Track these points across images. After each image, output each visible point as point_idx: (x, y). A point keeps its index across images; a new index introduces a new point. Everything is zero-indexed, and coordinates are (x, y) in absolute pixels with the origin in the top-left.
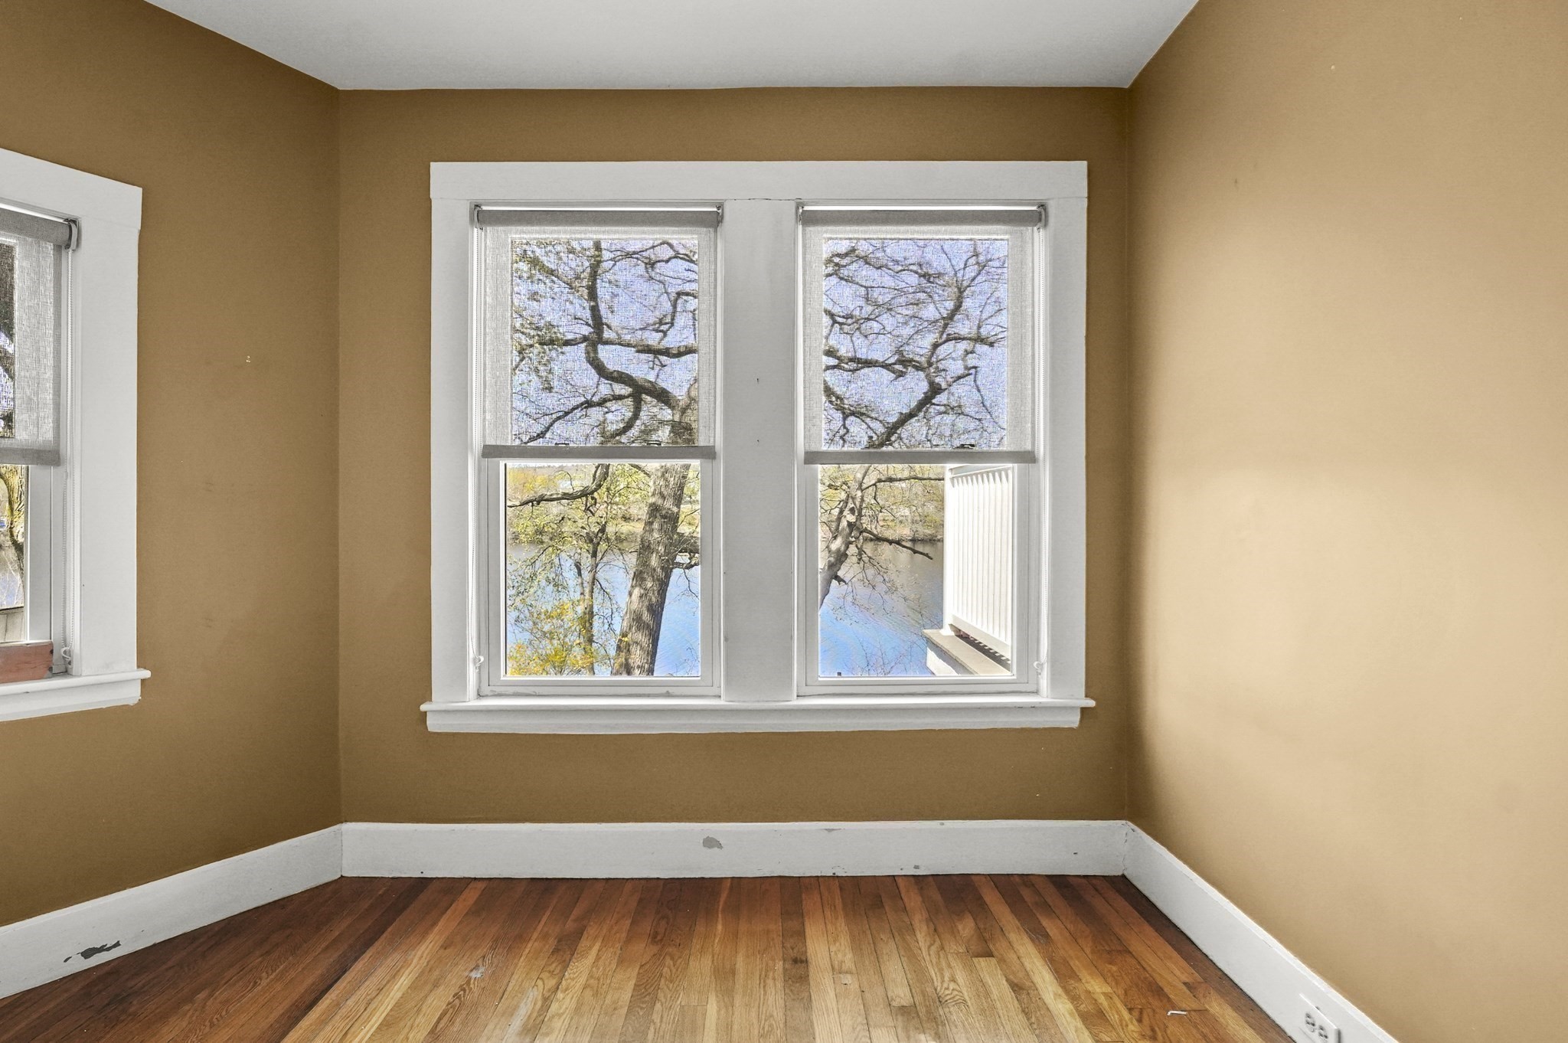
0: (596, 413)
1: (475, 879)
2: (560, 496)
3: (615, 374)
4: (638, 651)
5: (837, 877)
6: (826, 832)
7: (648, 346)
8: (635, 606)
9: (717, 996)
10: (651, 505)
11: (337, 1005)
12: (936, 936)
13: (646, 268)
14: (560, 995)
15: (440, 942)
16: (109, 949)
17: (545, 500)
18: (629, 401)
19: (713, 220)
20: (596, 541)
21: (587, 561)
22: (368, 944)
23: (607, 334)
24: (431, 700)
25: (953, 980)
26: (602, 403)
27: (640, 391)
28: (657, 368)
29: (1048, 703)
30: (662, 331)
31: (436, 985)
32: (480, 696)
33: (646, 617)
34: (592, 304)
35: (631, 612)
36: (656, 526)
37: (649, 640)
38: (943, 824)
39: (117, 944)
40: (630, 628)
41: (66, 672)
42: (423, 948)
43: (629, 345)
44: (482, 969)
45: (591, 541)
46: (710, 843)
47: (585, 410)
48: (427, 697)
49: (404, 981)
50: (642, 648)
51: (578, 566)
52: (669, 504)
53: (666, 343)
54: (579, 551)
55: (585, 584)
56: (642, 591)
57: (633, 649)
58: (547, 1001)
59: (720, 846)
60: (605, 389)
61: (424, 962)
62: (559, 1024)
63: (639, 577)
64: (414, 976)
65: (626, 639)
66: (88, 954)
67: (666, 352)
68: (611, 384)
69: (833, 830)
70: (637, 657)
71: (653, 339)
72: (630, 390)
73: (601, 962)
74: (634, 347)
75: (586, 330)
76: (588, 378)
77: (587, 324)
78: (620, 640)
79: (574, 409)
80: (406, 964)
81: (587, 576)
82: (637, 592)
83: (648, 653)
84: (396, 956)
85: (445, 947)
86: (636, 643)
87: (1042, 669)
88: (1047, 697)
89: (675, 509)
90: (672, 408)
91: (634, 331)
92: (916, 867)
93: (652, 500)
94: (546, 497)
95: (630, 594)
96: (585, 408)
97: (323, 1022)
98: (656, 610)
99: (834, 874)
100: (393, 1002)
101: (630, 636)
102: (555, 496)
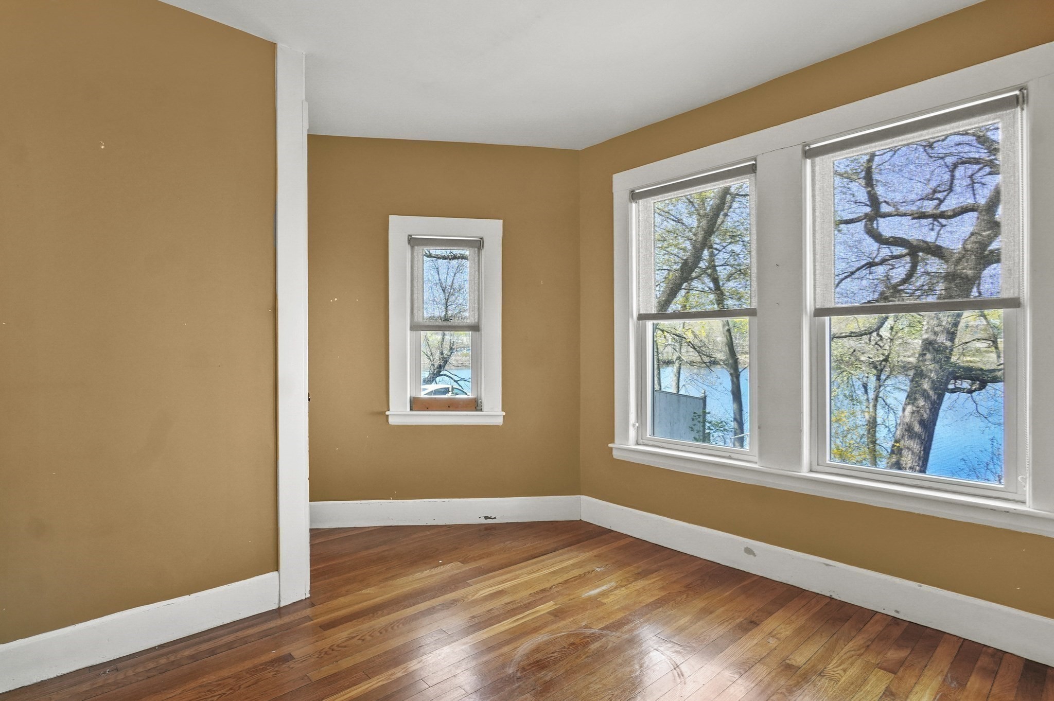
0: (880, 270)
1: (631, 537)
2: (848, 334)
3: (891, 240)
4: (910, 456)
5: (833, 598)
6: (824, 566)
7: (923, 213)
8: (907, 420)
9: (692, 617)
10: (924, 340)
11: (543, 560)
12: (865, 649)
13: (925, 151)
14: (623, 589)
15: (595, 555)
16: (493, 519)
17: (837, 338)
18: (908, 259)
19: (753, 169)
20: (879, 368)
21: (872, 383)
22: (570, 545)
23: (885, 208)
24: (614, 442)
25: (845, 671)
26: (883, 262)
27: (915, 250)
28: (937, 228)
29: (1030, 512)
30: (937, 199)
31: (580, 567)
32: (637, 444)
33: (917, 428)
34: (869, 189)
35: (904, 424)
36: (928, 356)
37: (921, 447)
38: (921, 586)
39: (495, 518)
40: (903, 436)
41: (481, 410)
42: (588, 553)
43: (904, 215)
44: (602, 569)
45: (875, 368)
46: (749, 551)
47: (868, 269)
48: (613, 441)
49: (571, 562)
50: (913, 453)
51: (865, 386)
52: (942, 339)
53: (943, 208)
54: (867, 375)
55: (871, 401)
56: (915, 409)
57: (905, 452)
58: (616, 588)
59: (754, 555)
60: (885, 252)
61: (583, 558)
62: (612, 598)
63: (911, 398)
64: (577, 561)
65: (898, 445)
66: (486, 518)
67: (943, 215)
68: (889, 248)
69: (831, 566)
70: (908, 459)
71: (929, 206)
72: (905, 251)
73: (652, 585)
74: (910, 215)
75: (868, 210)
76: (870, 245)
77: (867, 205)
78: (893, 446)
79: (858, 269)
80: (577, 557)
81: (871, 395)
82: (909, 408)
83: (920, 458)
84: (576, 553)
85: (595, 556)
86: (908, 448)
87: (1026, 482)
88: (1029, 507)
89: (948, 344)
90: (947, 262)
91: (913, 202)
92: (897, 612)
93: (925, 336)
94: (837, 335)
95: (904, 410)
96: (868, 267)
97: (535, 563)
98: (929, 426)
99: (831, 596)
100: (561, 567)
101: (902, 442)
102: (843, 335)
